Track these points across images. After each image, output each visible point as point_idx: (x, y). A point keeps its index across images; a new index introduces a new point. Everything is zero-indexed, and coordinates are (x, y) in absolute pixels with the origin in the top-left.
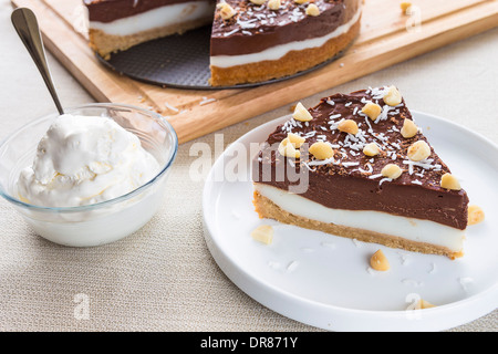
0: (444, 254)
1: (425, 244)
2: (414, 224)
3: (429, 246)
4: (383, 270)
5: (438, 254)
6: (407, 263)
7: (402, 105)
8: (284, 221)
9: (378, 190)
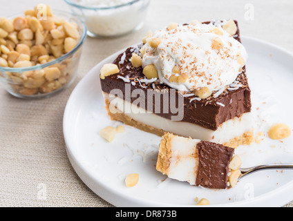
7: (237, 36)
8: (129, 124)
9: (190, 107)
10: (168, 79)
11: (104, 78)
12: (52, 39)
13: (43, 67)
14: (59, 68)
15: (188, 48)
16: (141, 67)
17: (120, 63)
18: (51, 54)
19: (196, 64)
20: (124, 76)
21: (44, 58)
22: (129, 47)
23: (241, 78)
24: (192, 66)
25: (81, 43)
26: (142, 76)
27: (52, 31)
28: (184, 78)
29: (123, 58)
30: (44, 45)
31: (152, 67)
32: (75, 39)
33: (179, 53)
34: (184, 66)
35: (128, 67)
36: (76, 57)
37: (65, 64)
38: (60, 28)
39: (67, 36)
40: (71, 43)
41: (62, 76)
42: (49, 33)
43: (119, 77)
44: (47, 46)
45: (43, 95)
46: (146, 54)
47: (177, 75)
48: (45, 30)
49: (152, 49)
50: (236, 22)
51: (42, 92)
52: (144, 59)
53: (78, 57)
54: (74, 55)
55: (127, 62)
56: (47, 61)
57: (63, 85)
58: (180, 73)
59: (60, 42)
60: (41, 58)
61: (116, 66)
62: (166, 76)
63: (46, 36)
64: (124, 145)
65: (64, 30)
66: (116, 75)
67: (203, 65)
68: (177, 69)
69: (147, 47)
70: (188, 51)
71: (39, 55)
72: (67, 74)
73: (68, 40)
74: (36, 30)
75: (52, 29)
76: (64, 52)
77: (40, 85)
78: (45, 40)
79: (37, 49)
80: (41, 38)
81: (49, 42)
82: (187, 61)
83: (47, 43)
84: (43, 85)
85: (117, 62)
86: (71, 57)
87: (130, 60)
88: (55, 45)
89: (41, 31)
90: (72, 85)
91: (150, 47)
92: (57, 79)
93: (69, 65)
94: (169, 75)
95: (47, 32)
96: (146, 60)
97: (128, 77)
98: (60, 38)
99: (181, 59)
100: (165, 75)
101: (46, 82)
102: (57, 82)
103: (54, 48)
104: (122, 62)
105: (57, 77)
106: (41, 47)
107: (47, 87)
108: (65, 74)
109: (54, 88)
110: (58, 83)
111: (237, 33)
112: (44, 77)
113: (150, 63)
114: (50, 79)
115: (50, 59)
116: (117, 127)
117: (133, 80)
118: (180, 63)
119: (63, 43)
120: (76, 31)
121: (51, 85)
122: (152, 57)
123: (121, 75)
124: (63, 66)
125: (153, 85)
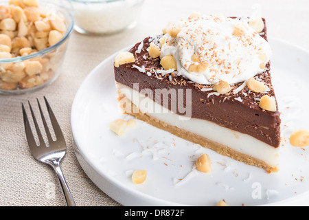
0: (263, 167)
1: (247, 156)
2: (237, 137)
3: (250, 158)
4: (205, 171)
5: (258, 166)
6: (228, 169)
7: (263, 33)
8: (141, 119)
9: (207, 102)
10: (187, 68)
11: (118, 66)
12: (36, 31)
13: (23, 60)
14: (41, 62)
15: (207, 33)
16: (159, 57)
17: (136, 52)
18: (34, 48)
19: (216, 50)
20: (140, 66)
21: (26, 50)
22: (148, 37)
23: (265, 77)
24: (211, 53)
25: (67, 37)
26: (160, 66)
27: (36, 23)
28: (205, 67)
29: (140, 47)
30: (27, 37)
31: (171, 57)
32: (61, 32)
33: (198, 40)
34: (203, 53)
35: (145, 57)
36: (60, 51)
37: (49, 58)
38: (46, 20)
39: (52, 28)
40: (55, 37)
41: (44, 71)
42: (34, 24)
43: (134, 66)
44: (30, 38)
45: (22, 91)
46: (165, 44)
47: (197, 63)
48: (29, 21)
49: (172, 39)
50: (264, 20)
51: (21, 88)
52: (162, 49)
53: (63, 51)
54: (58, 49)
55: (144, 52)
56: (29, 54)
57: (45, 81)
58: (200, 61)
59: (45, 35)
60: (22, 50)
61: (132, 55)
62: (185, 65)
63: (29, 27)
64: (134, 140)
65: (50, 22)
66: (131, 64)
67: (223, 50)
68: (196, 57)
69: (168, 37)
70: (208, 37)
71: (21, 47)
72: (50, 70)
73: (52, 33)
74: (19, 21)
75: (37, 20)
76: (48, 45)
77: (19, 80)
78: (29, 31)
79: (19, 41)
80: (24, 29)
81: (33, 34)
82: (206, 47)
83: (30, 35)
84: (23, 80)
85: (133, 51)
86: (55, 51)
87: (148, 50)
88: (39, 38)
89: (25, 22)
90: (55, 81)
91: (170, 37)
92: (38, 75)
93: (53, 60)
94: (189, 64)
95: (31, 23)
96: (165, 50)
97: (143, 67)
98: (45, 31)
99: (200, 46)
100: (183, 65)
101: (27, 76)
102: (38, 77)
103: (37, 41)
104: (139, 51)
105: (39, 72)
106: (23, 39)
107: (26, 82)
108: (47, 69)
109: (35, 84)
110: (39, 79)
111: (264, 30)
112: (24, 70)
113: (169, 54)
114: (30, 73)
115: (32, 52)
116: (128, 121)
117: (149, 71)
118: (199, 50)
119: (48, 36)
120: (63, 24)
121: (32, 80)
122: (172, 47)
123: (137, 65)
124: (46, 60)
125: (170, 77)
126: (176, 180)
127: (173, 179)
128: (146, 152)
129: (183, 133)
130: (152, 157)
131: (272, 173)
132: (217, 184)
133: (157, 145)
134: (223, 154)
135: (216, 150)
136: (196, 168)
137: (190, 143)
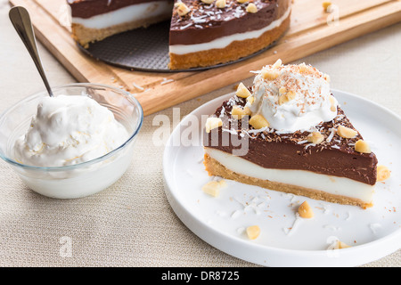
0: (357, 204)
1: (342, 197)
2: (333, 181)
3: (345, 198)
4: (308, 217)
5: (353, 204)
6: (328, 212)
8: (229, 178)
9: (304, 153)
11: (209, 132)
17: (221, 116)
23: (345, 123)
29: (223, 111)
31: (261, 117)
61: (218, 119)
64: (231, 199)
66: (220, 129)
87: (230, 113)
125: (263, 136)
126: (286, 230)
127: (283, 230)
128: (247, 208)
129: (275, 185)
130: (255, 212)
131: (368, 209)
132: (324, 227)
133: (255, 200)
134: (316, 199)
135: (309, 197)
136: (300, 216)
137: (284, 194)
